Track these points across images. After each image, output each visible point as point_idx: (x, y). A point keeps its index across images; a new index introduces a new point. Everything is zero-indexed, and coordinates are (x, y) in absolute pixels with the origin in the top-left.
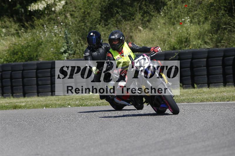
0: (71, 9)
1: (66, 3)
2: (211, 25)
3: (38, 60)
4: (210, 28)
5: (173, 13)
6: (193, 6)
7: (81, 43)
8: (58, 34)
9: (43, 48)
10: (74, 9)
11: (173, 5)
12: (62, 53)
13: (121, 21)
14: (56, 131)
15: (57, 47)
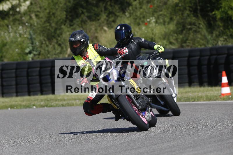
0: (36, 10)
1: (31, 4)
2: (176, 25)
3: (3, 61)
4: (175, 28)
5: (138, 13)
6: (158, 7)
7: (46, 43)
8: (23, 35)
9: (8, 49)
10: (39, 9)
11: (138, 6)
12: (27, 54)
13: (86, 21)
14: (22, 132)
15: (22, 48)
